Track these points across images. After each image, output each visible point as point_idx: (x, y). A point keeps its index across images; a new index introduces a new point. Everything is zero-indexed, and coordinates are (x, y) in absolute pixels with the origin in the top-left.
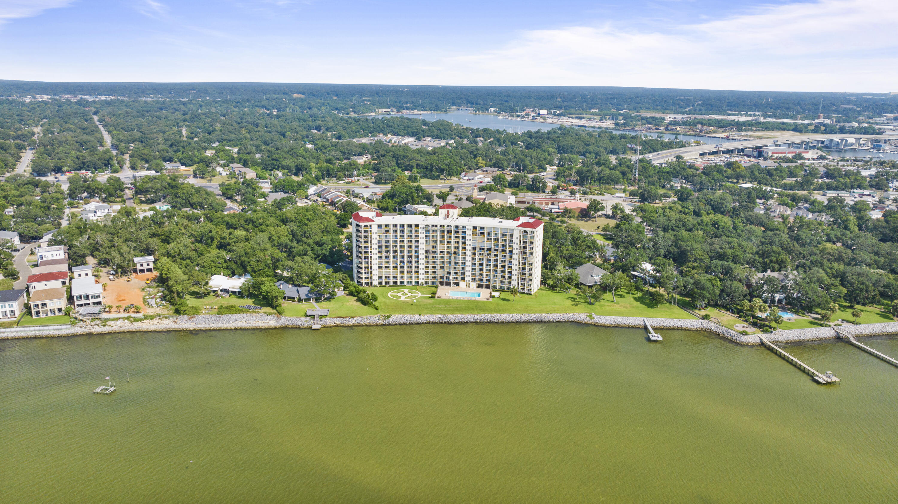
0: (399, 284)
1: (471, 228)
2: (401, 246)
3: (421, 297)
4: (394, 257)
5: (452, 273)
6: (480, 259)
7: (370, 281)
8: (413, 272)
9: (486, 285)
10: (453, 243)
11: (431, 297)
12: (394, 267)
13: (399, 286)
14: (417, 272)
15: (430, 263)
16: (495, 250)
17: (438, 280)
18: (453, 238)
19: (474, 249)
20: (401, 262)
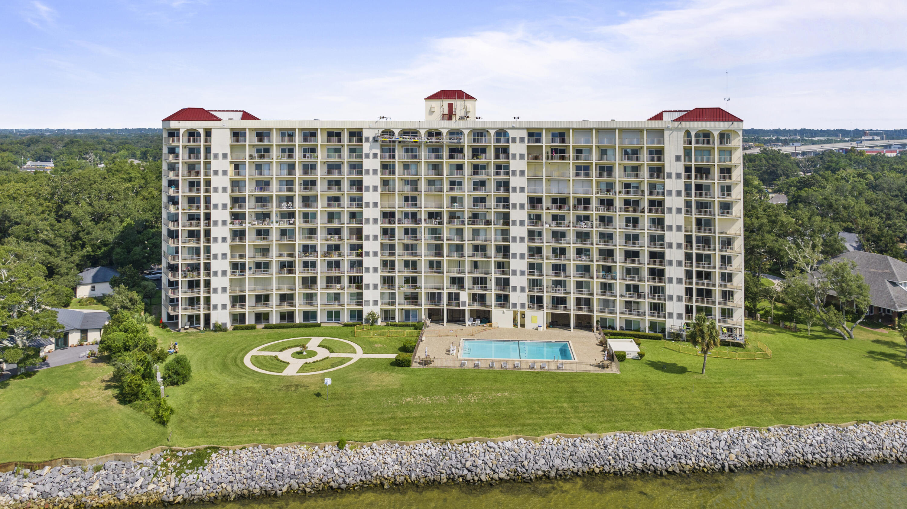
0: (298, 319)
1: (524, 134)
2: (305, 199)
3: (362, 364)
4: (283, 232)
5: (468, 283)
6: (555, 234)
7: (202, 312)
8: (345, 282)
9: (578, 317)
10: (467, 186)
11: (398, 363)
12: (283, 265)
13: (300, 326)
14: (356, 281)
15: (398, 250)
16: (602, 202)
17: (424, 306)
18: (467, 170)
19: (535, 201)
20: (305, 248)
